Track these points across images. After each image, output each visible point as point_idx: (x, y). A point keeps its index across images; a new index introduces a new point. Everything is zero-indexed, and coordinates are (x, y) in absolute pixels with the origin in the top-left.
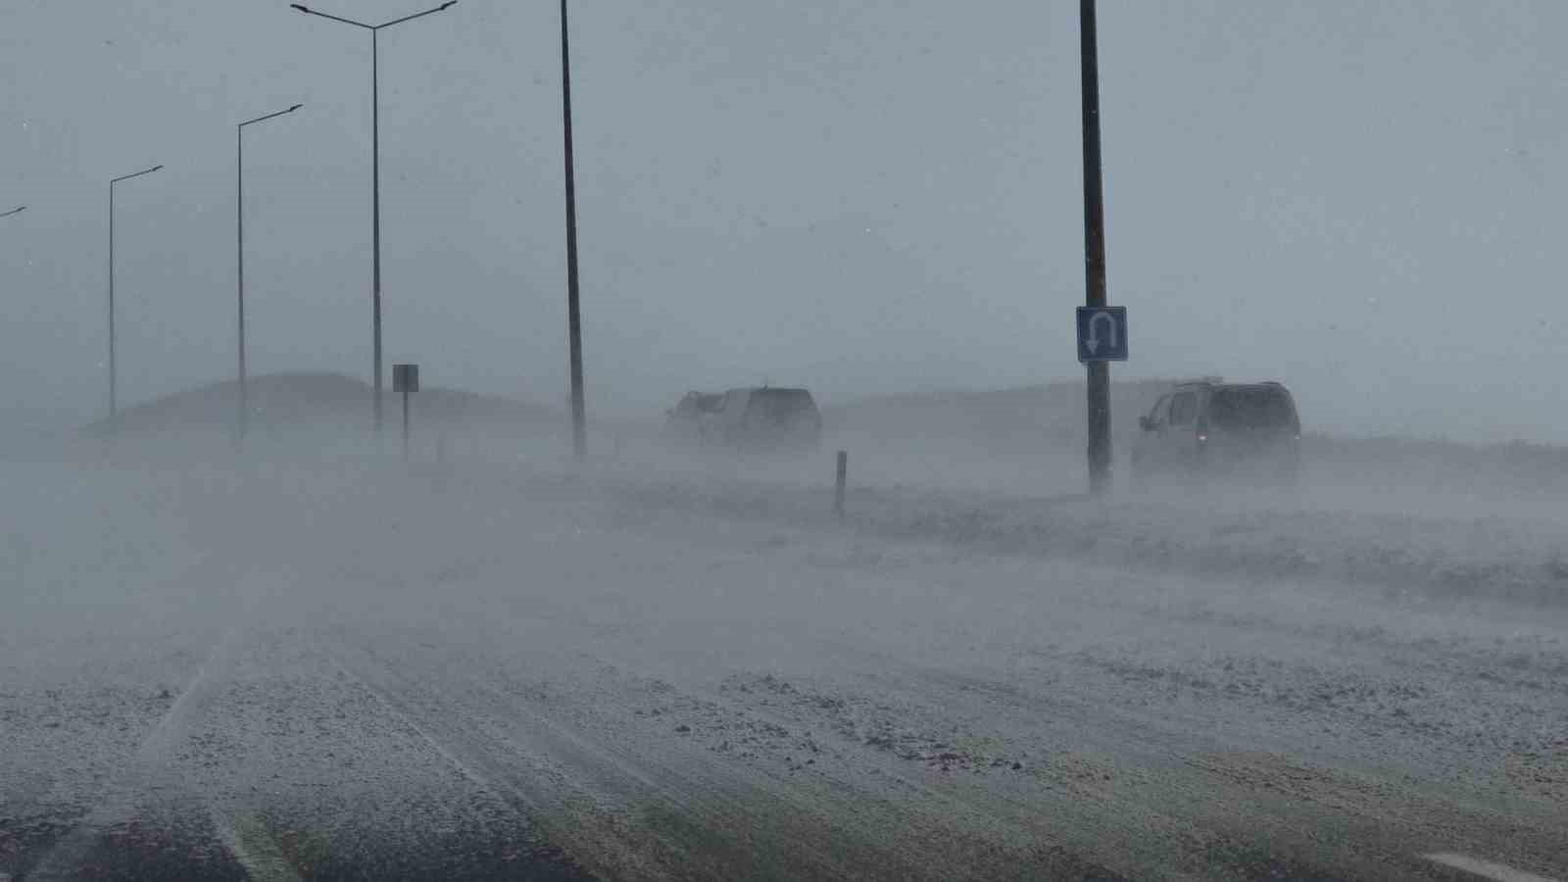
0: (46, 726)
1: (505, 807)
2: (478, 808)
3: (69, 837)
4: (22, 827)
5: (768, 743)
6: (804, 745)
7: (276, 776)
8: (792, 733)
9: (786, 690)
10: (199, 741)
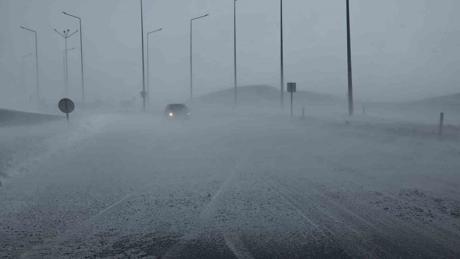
0: (169, 206)
1: (325, 235)
2: (316, 235)
3: (176, 244)
4: (161, 240)
5: (416, 214)
6: (428, 215)
7: (246, 224)
8: (424, 210)
9: (423, 195)
10: (221, 212)
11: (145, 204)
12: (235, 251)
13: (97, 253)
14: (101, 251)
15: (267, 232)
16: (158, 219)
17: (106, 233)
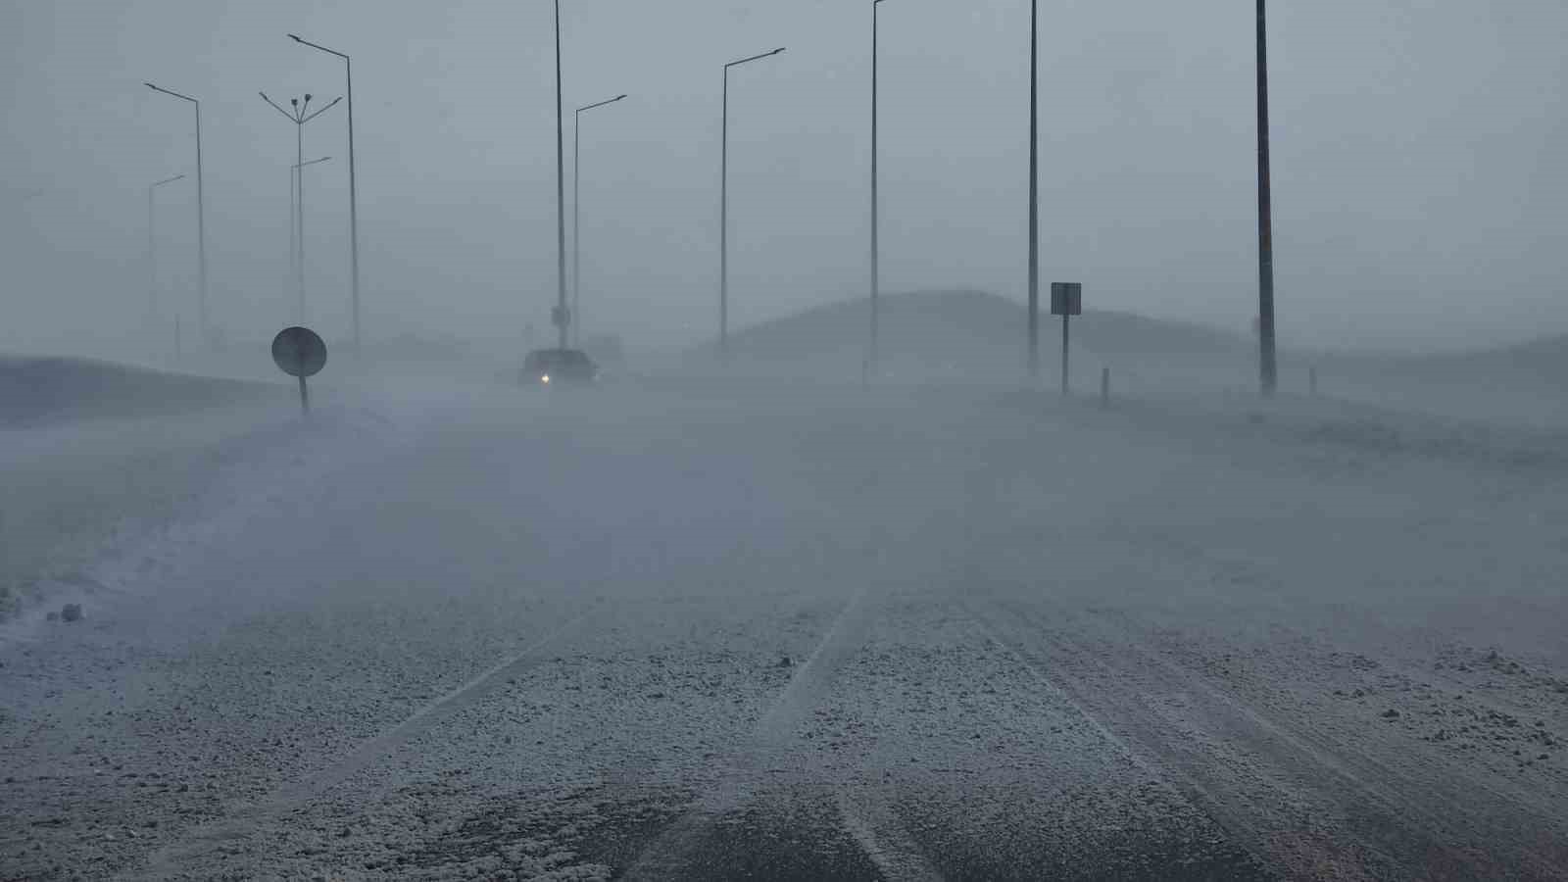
0: (649, 697)
1: (1182, 802)
2: (1150, 802)
3: (676, 825)
4: (622, 812)
5: (1492, 734)
6: (1536, 737)
7: (913, 760)
8: (1522, 722)
9: (1514, 670)
10: (825, 717)
11: (567, 689)
12: (876, 850)
13: (406, 853)
14: (418, 844)
15: (984, 788)
16: (611, 738)
17: (436, 785)
